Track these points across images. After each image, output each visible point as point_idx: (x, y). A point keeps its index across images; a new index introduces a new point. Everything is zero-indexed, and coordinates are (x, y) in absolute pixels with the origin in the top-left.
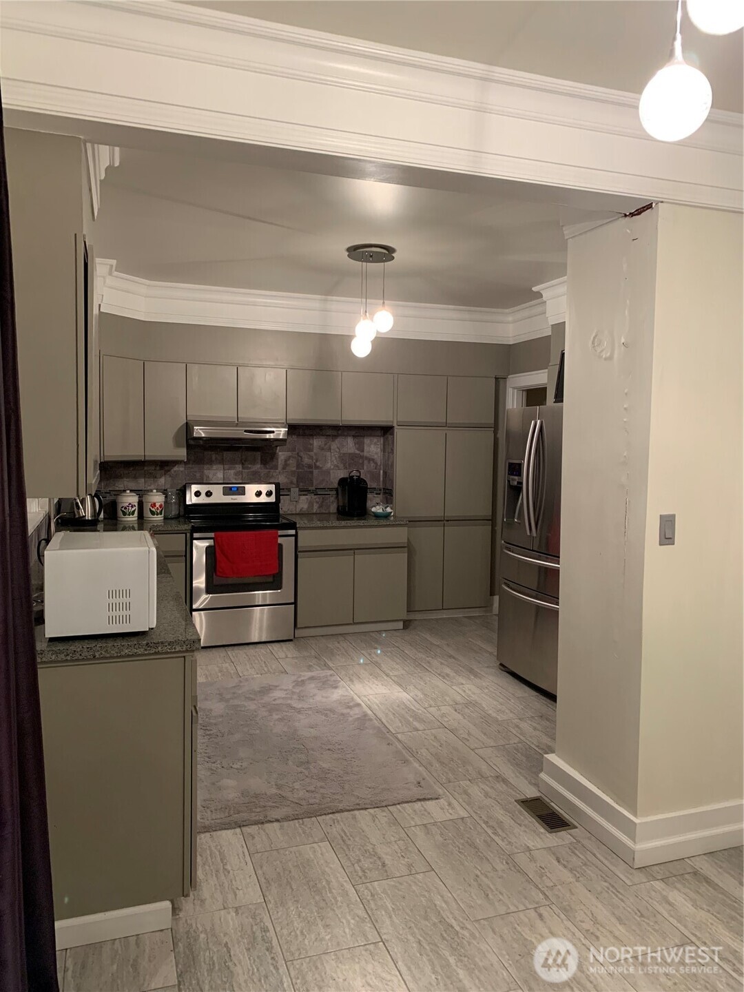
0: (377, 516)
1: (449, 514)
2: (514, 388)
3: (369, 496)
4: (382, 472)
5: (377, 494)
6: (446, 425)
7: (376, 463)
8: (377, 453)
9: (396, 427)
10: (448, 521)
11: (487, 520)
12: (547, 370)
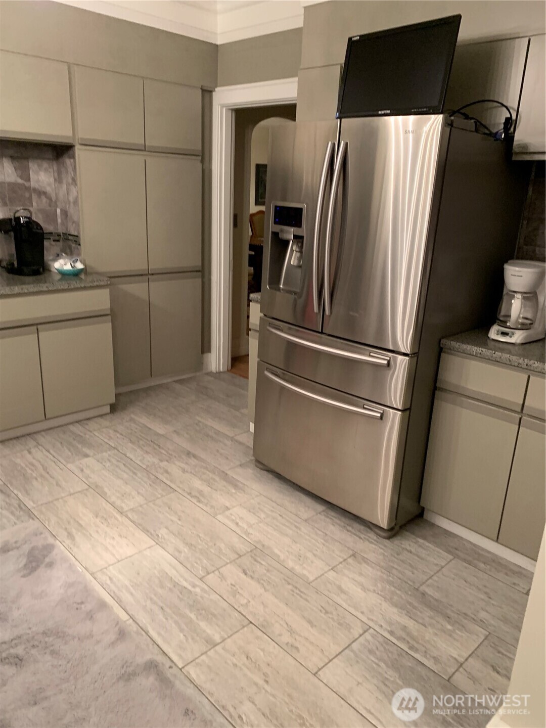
0: (64, 274)
1: (155, 265)
2: (222, 106)
3: (46, 243)
4: (58, 211)
5: (54, 241)
6: (143, 149)
7: (50, 199)
8: (49, 185)
9: (77, 147)
10: (153, 274)
11: (197, 271)
12: (296, 79)
